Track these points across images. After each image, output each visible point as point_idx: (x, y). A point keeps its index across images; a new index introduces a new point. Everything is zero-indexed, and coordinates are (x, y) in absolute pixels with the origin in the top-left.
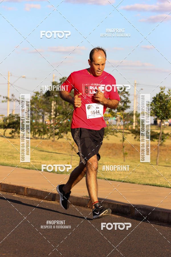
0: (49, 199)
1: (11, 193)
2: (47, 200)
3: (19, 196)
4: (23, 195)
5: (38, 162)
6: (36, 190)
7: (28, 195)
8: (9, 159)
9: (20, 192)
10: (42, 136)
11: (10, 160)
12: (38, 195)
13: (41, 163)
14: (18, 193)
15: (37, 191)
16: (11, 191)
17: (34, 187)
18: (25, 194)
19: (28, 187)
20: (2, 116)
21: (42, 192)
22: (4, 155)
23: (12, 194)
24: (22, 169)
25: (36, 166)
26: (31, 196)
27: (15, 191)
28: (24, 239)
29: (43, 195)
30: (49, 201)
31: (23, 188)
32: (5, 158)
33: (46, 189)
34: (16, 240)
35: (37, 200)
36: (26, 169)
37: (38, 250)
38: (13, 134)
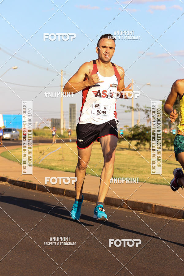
0: (179, 217)
1: (137, 211)
2: (177, 218)
3: (146, 214)
4: (151, 213)
5: (166, 176)
6: (165, 207)
7: (156, 213)
8: (135, 173)
9: (147, 209)
10: (169, 147)
11: (136, 174)
12: (167, 213)
13: (169, 177)
14: (146, 211)
15: (166, 208)
16: (137, 209)
17: (163, 204)
18: (153, 212)
19: (156, 204)
20: (126, 126)
21: (171, 209)
22: (129, 169)
23: (139, 212)
24: (150, 184)
25: (164, 181)
26: (159, 213)
27: (142, 209)
28: (153, 262)
29: (172, 213)
30: (179, 219)
31: (151, 205)
32: (131, 172)
33: (176, 206)
34: (145, 264)
35: (166, 218)
36: (153, 185)
37: (169, 275)
38: (139, 146)
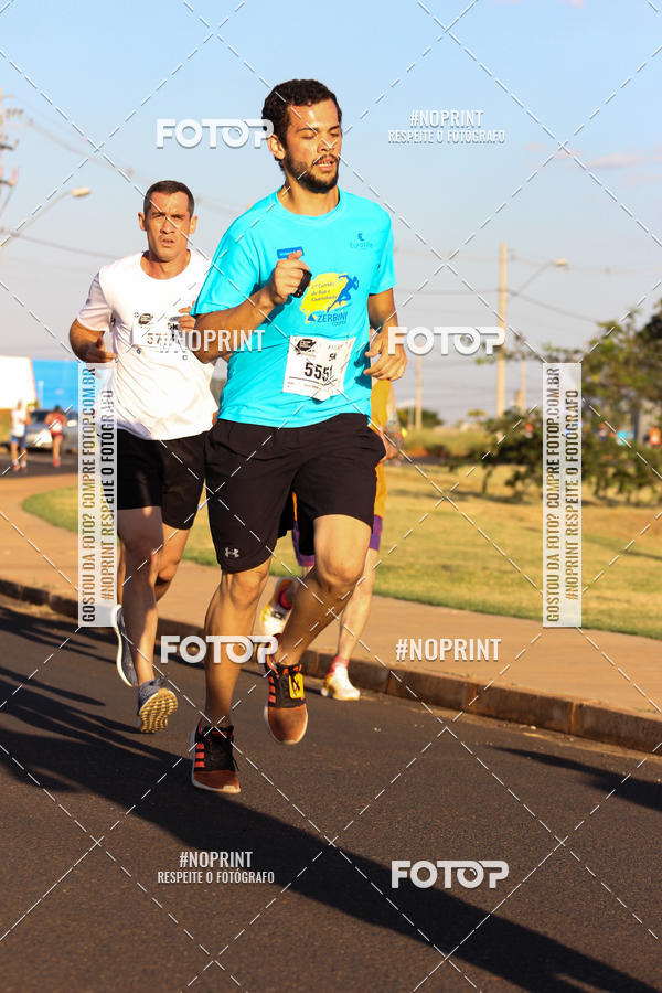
1: (516, 725)
3: (546, 738)
4: (564, 733)
5: (619, 600)
6: (615, 713)
7: (581, 733)
8: (508, 585)
9: (551, 719)
10: (630, 492)
11: (509, 590)
12: (623, 735)
13: (628, 602)
14: (546, 725)
15: (619, 717)
16: (515, 716)
17: (607, 702)
18: (573, 729)
19: (585, 703)
20: (477, 414)
21: (638, 720)
22: (485, 568)
23: (521, 726)
25: (611, 617)
26: (595, 735)
27: (532, 718)
28: (572, 915)
29: (641, 735)
31: (565, 705)
32: (492, 582)
33: (656, 712)
35: (619, 752)
37: (631, 961)
38: (519, 486)
